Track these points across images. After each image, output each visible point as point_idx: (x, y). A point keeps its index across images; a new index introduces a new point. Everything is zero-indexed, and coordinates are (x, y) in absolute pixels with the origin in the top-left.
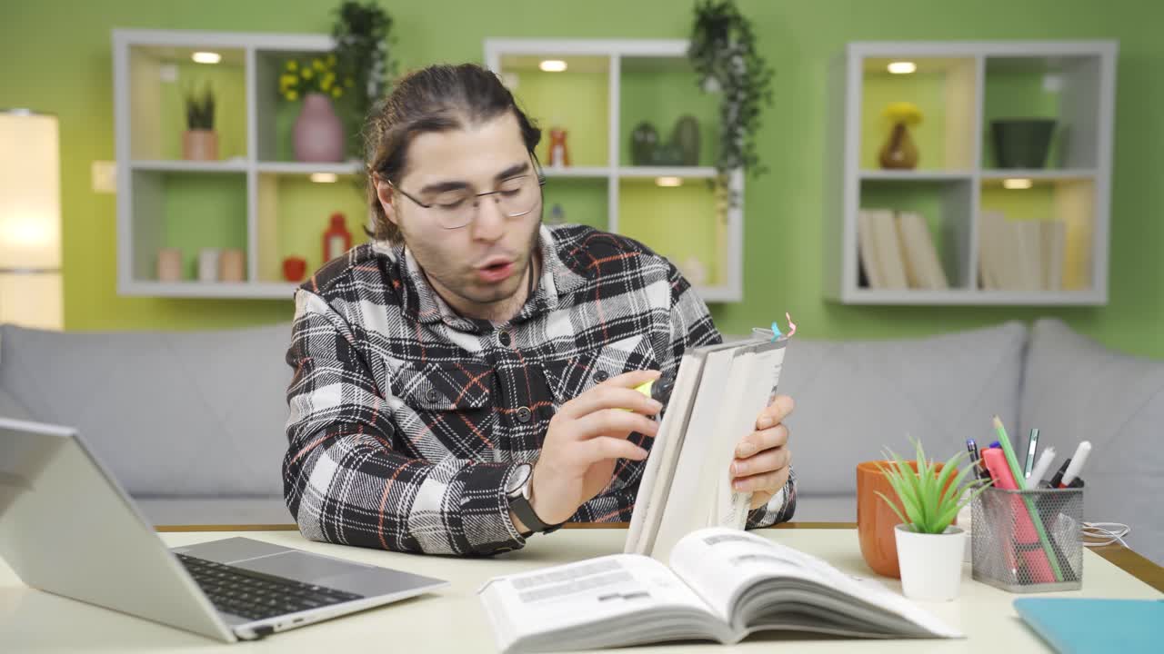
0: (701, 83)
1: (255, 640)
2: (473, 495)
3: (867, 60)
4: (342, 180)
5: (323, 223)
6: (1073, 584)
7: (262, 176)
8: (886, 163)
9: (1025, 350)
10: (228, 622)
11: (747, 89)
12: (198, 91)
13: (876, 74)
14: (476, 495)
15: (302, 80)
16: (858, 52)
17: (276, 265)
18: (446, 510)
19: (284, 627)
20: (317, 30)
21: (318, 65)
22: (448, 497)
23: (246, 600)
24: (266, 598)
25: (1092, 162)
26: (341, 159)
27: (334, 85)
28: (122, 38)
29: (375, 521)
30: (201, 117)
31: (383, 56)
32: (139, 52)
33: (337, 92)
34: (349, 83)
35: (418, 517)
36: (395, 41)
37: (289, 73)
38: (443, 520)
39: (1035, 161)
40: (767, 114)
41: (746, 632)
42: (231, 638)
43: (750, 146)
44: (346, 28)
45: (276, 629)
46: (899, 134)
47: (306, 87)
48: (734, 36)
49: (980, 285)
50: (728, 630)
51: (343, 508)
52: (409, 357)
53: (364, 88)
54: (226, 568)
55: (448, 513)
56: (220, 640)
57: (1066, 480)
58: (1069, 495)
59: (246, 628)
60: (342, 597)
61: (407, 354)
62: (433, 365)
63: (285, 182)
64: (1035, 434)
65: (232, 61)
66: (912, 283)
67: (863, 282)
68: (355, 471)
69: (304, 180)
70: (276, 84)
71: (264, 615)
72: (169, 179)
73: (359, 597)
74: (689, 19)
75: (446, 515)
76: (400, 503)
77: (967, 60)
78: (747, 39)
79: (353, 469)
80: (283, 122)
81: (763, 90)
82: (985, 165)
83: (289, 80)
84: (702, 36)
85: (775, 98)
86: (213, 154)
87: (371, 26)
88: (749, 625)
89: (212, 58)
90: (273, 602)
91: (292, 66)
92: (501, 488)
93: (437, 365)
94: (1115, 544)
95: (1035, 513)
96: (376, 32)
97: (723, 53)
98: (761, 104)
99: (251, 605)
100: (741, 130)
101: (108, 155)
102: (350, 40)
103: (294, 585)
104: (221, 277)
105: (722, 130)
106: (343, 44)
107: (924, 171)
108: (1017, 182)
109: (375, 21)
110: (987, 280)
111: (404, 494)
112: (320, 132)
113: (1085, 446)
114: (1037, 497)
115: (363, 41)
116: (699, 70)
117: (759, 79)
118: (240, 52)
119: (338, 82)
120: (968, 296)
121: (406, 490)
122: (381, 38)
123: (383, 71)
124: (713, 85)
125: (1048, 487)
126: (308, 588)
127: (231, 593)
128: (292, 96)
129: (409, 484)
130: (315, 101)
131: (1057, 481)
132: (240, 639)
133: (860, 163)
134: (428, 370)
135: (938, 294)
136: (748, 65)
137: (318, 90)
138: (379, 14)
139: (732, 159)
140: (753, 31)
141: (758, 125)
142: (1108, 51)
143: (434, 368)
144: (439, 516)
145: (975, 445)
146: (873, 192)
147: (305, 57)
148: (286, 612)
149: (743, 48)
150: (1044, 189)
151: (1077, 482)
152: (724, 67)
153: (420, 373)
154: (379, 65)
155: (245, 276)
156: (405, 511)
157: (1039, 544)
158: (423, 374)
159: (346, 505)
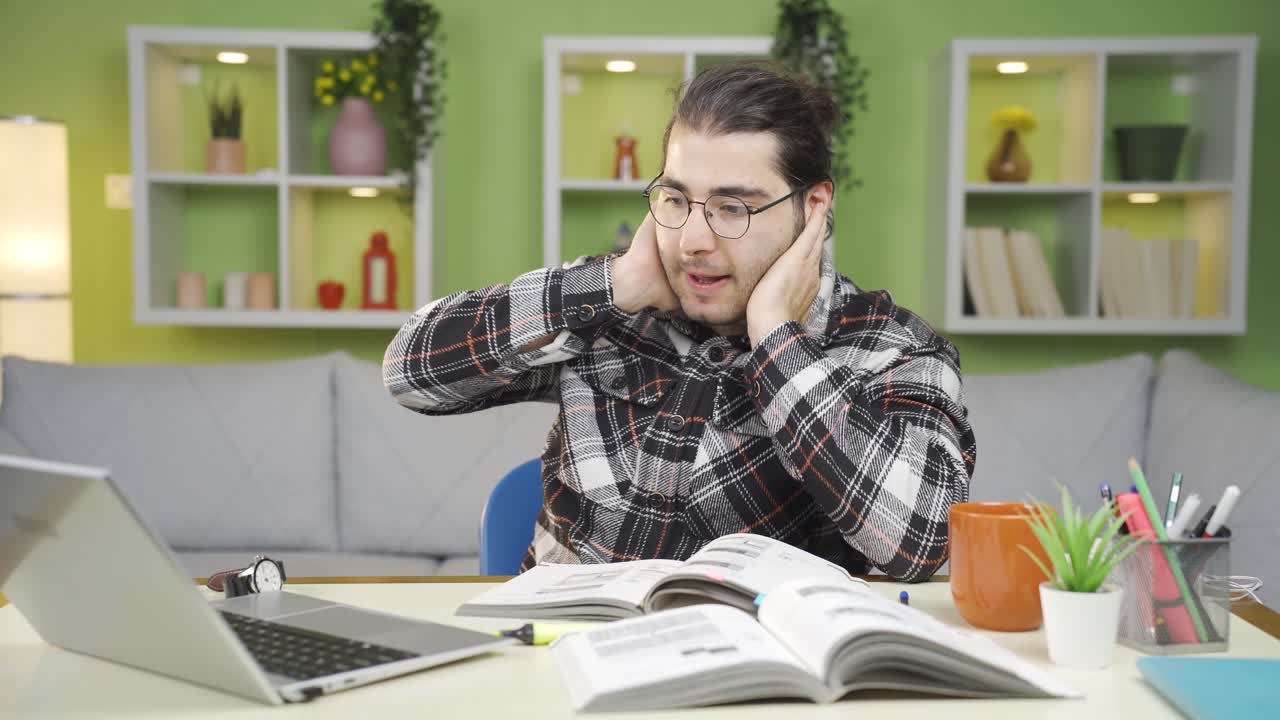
1: (303, 702)
3: (974, 58)
4: (384, 195)
5: (363, 243)
6: (1218, 645)
7: (294, 190)
8: (995, 175)
9: (1152, 385)
10: (273, 683)
11: (840, 90)
12: (224, 95)
13: (984, 74)
15: (339, 82)
16: (963, 50)
17: (310, 291)
19: (335, 688)
20: (356, 27)
21: (357, 65)
23: (290, 659)
24: (313, 656)
25: (1228, 174)
26: (383, 172)
27: (374, 88)
28: (138, 37)
30: (226, 124)
31: (430, 56)
32: (158, 52)
33: (378, 96)
34: (392, 86)
36: (443, 38)
37: (327, 75)
39: (1164, 172)
40: (860, 120)
41: (842, 691)
42: (276, 699)
43: (842, 156)
44: (388, 24)
45: (326, 690)
46: (1010, 141)
47: (344, 91)
48: (823, 32)
49: (1101, 313)
50: (823, 688)
53: (409, 91)
54: (266, 625)
56: (264, 702)
57: (1211, 529)
58: (1215, 546)
59: (293, 688)
60: (397, 656)
63: (320, 197)
64: (1178, 478)
65: (260, 62)
66: (1024, 310)
67: (969, 309)
69: (342, 195)
70: (312, 88)
71: (312, 675)
72: (192, 194)
73: (415, 656)
74: (773, 13)
77: (1088, 58)
78: (839, 35)
80: (318, 130)
81: (858, 93)
82: (1106, 178)
83: (325, 83)
84: (787, 32)
85: (870, 102)
86: (240, 166)
87: (417, 21)
88: (846, 683)
89: (240, 58)
90: (320, 661)
91: (328, 67)
94: (1246, 599)
95: (1176, 566)
96: (423, 28)
97: (811, 52)
98: (855, 108)
99: (297, 664)
101: (123, 168)
102: (393, 38)
103: (342, 643)
104: (248, 304)
106: (385, 41)
107: (1037, 184)
108: (1144, 196)
109: (422, 16)
110: (1108, 306)
112: (359, 141)
113: (1233, 491)
114: (1178, 548)
115: (408, 39)
117: (852, 80)
118: (271, 51)
119: (380, 85)
120: (1087, 324)
122: (427, 35)
123: (430, 72)
125: (1191, 537)
126: (358, 645)
127: (274, 652)
128: (328, 100)
130: (354, 105)
131: (1201, 531)
132: (287, 701)
133: (965, 175)
135: (1053, 322)
136: (839, 65)
137: (358, 94)
138: (427, 8)
140: (845, 26)
141: (850, 133)
142: (1246, 48)
145: (1109, 491)
146: (979, 207)
147: (343, 57)
148: (336, 671)
149: (834, 46)
150: (1174, 204)
151: (1223, 532)
152: (811, 66)
154: (425, 66)
155: (276, 304)
157: (1180, 601)
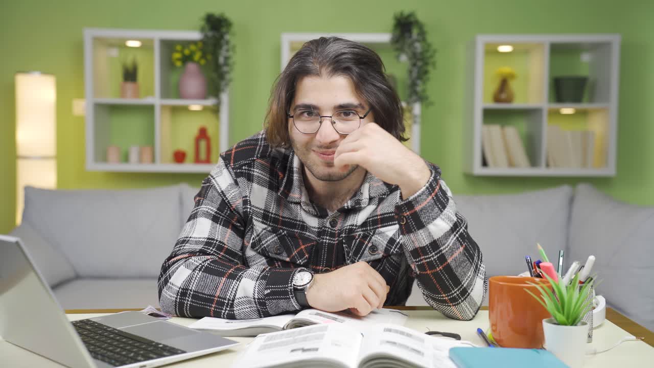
0: (398, 57)
2: (272, 288)
3: (487, 45)
4: (205, 109)
5: (195, 132)
7: (163, 107)
8: (497, 99)
9: (571, 200)
11: (422, 59)
12: (129, 61)
13: (492, 51)
14: (274, 288)
15: (184, 55)
16: (482, 40)
17: (170, 155)
18: (256, 297)
20: (191, 28)
21: (193, 47)
22: (256, 290)
25: (607, 99)
26: (204, 97)
27: (201, 58)
28: (89, 34)
29: (212, 301)
30: (130, 75)
31: (227, 43)
32: (99, 42)
33: (203, 62)
34: (209, 57)
35: (240, 300)
36: (234, 34)
37: (177, 51)
38: (255, 302)
39: (576, 98)
40: (433, 74)
43: (424, 91)
44: (208, 27)
46: (504, 83)
47: (186, 59)
48: (415, 32)
49: (548, 165)
51: (192, 293)
52: (271, 224)
53: (217, 59)
55: (258, 299)
61: (270, 222)
62: (283, 232)
63: (175, 110)
65: (147, 46)
66: (511, 164)
67: (485, 163)
68: (201, 272)
69: (185, 109)
70: (170, 57)
72: (114, 109)
73: (184, 352)
74: (391, 22)
75: (256, 300)
76: (230, 292)
77: (540, 45)
78: (422, 33)
79: (199, 271)
80: (174, 78)
81: (431, 61)
82: (550, 101)
83: (177, 55)
84: (398, 32)
85: (437, 65)
86: (136, 94)
87: (221, 27)
89: (137, 44)
91: (179, 48)
92: (289, 285)
93: (285, 232)
96: (224, 30)
97: (409, 41)
98: (430, 68)
100: (419, 82)
101: (81, 96)
102: (210, 34)
104: (140, 161)
105: (409, 82)
106: (206, 36)
107: (518, 104)
108: (567, 110)
109: (224, 23)
110: (551, 163)
111: (232, 287)
112: (193, 84)
115: (217, 34)
116: (397, 49)
117: (429, 54)
118: (151, 41)
119: (204, 56)
120: (541, 171)
121: (233, 284)
122: (227, 32)
123: (228, 51)
124: (404, 58)
128: (179, 64)
129: (235, 281)
130: (191, 67)
133: (483, 100)
134: (279, 234)
135: (524, 170)
136: (423, 47)
137: (193, 61)
138: (226, 20)
139: (414, 98)
140: (426, 29)
141: (428, 79)
142: (616, 40)
143: (283, 234)
144: (253, 300)
146: (490, 115)
147: (186, 43)
149: (420, 38)
150: (582, 114)
152: (410, 48)
153: (275, 235)
154: (225, 48)
155: (153, 161)
156: (232, 297)
158: (276, 235)
159: (194, 291)
